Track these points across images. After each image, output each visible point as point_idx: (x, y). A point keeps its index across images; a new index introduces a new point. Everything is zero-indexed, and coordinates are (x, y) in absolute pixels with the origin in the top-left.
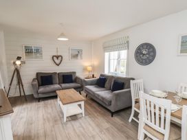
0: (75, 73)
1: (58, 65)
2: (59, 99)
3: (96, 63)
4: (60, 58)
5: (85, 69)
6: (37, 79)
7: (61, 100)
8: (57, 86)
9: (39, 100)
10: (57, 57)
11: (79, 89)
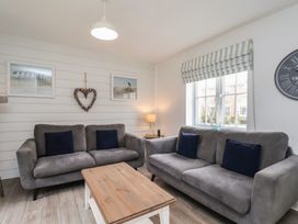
0: (122, 126)
1: (86, 109)
2: (87, 191)
3: (163, 106)
4: (91, 95)
5: (142, 119)
6: (36, 140)
7: (93, 195)
8: (83, 157)
9: (36, 193)
10: (86, 93)
11: (135, 161)
